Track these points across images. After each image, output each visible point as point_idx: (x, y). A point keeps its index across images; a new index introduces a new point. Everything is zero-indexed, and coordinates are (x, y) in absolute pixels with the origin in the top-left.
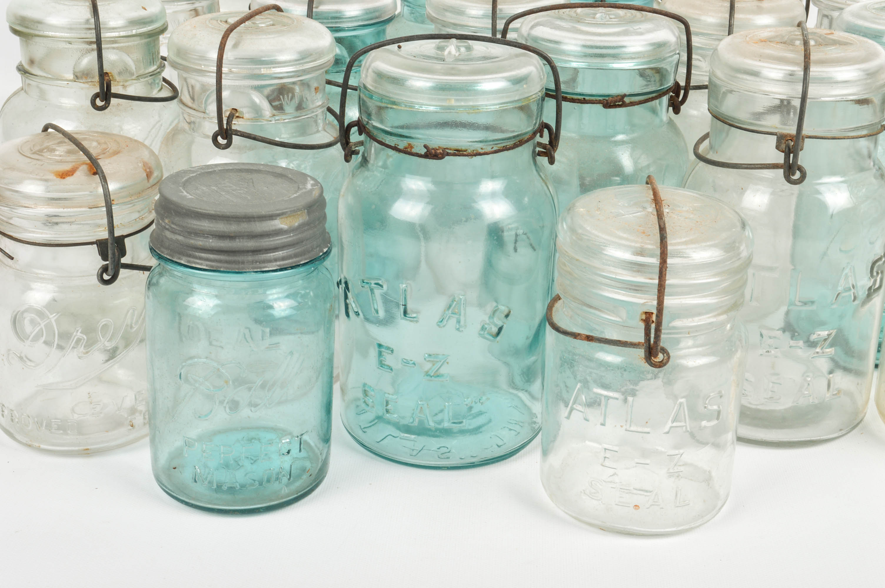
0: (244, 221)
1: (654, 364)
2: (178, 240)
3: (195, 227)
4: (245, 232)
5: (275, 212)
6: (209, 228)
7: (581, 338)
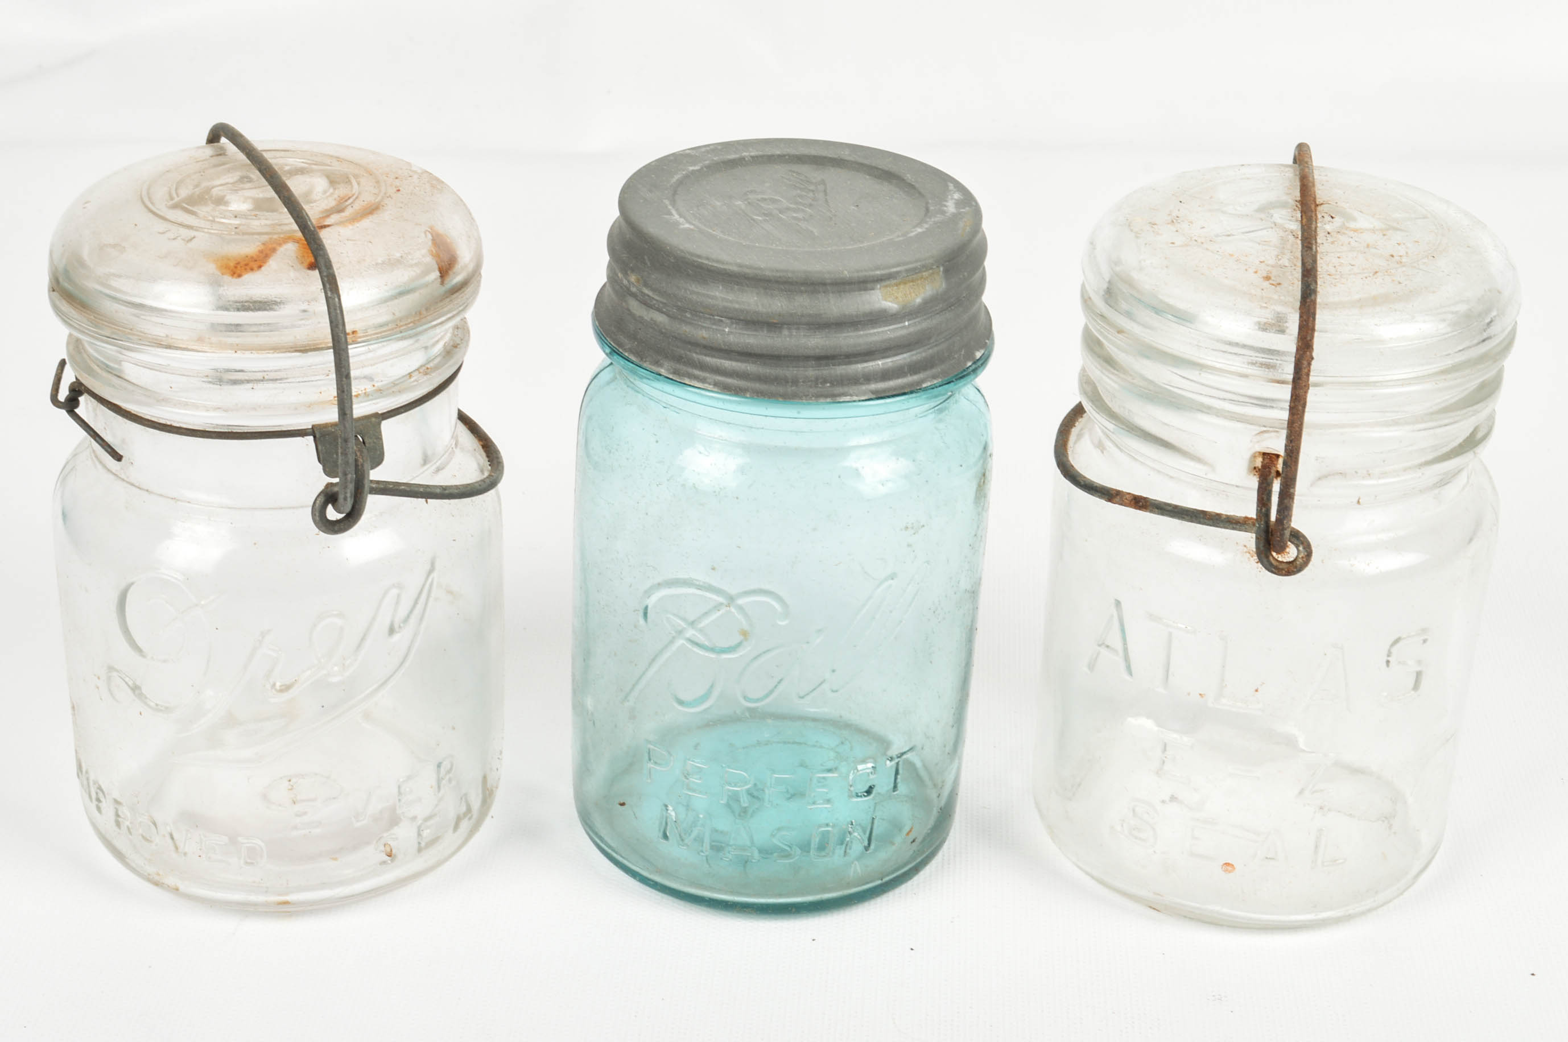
0: (802, 292)
1: (1276, 568)
2: (655, 322)
3: (694, 297)
4: (802, 316)
5: (872, 273)
6: (726, 304)
7: (1123, 501)
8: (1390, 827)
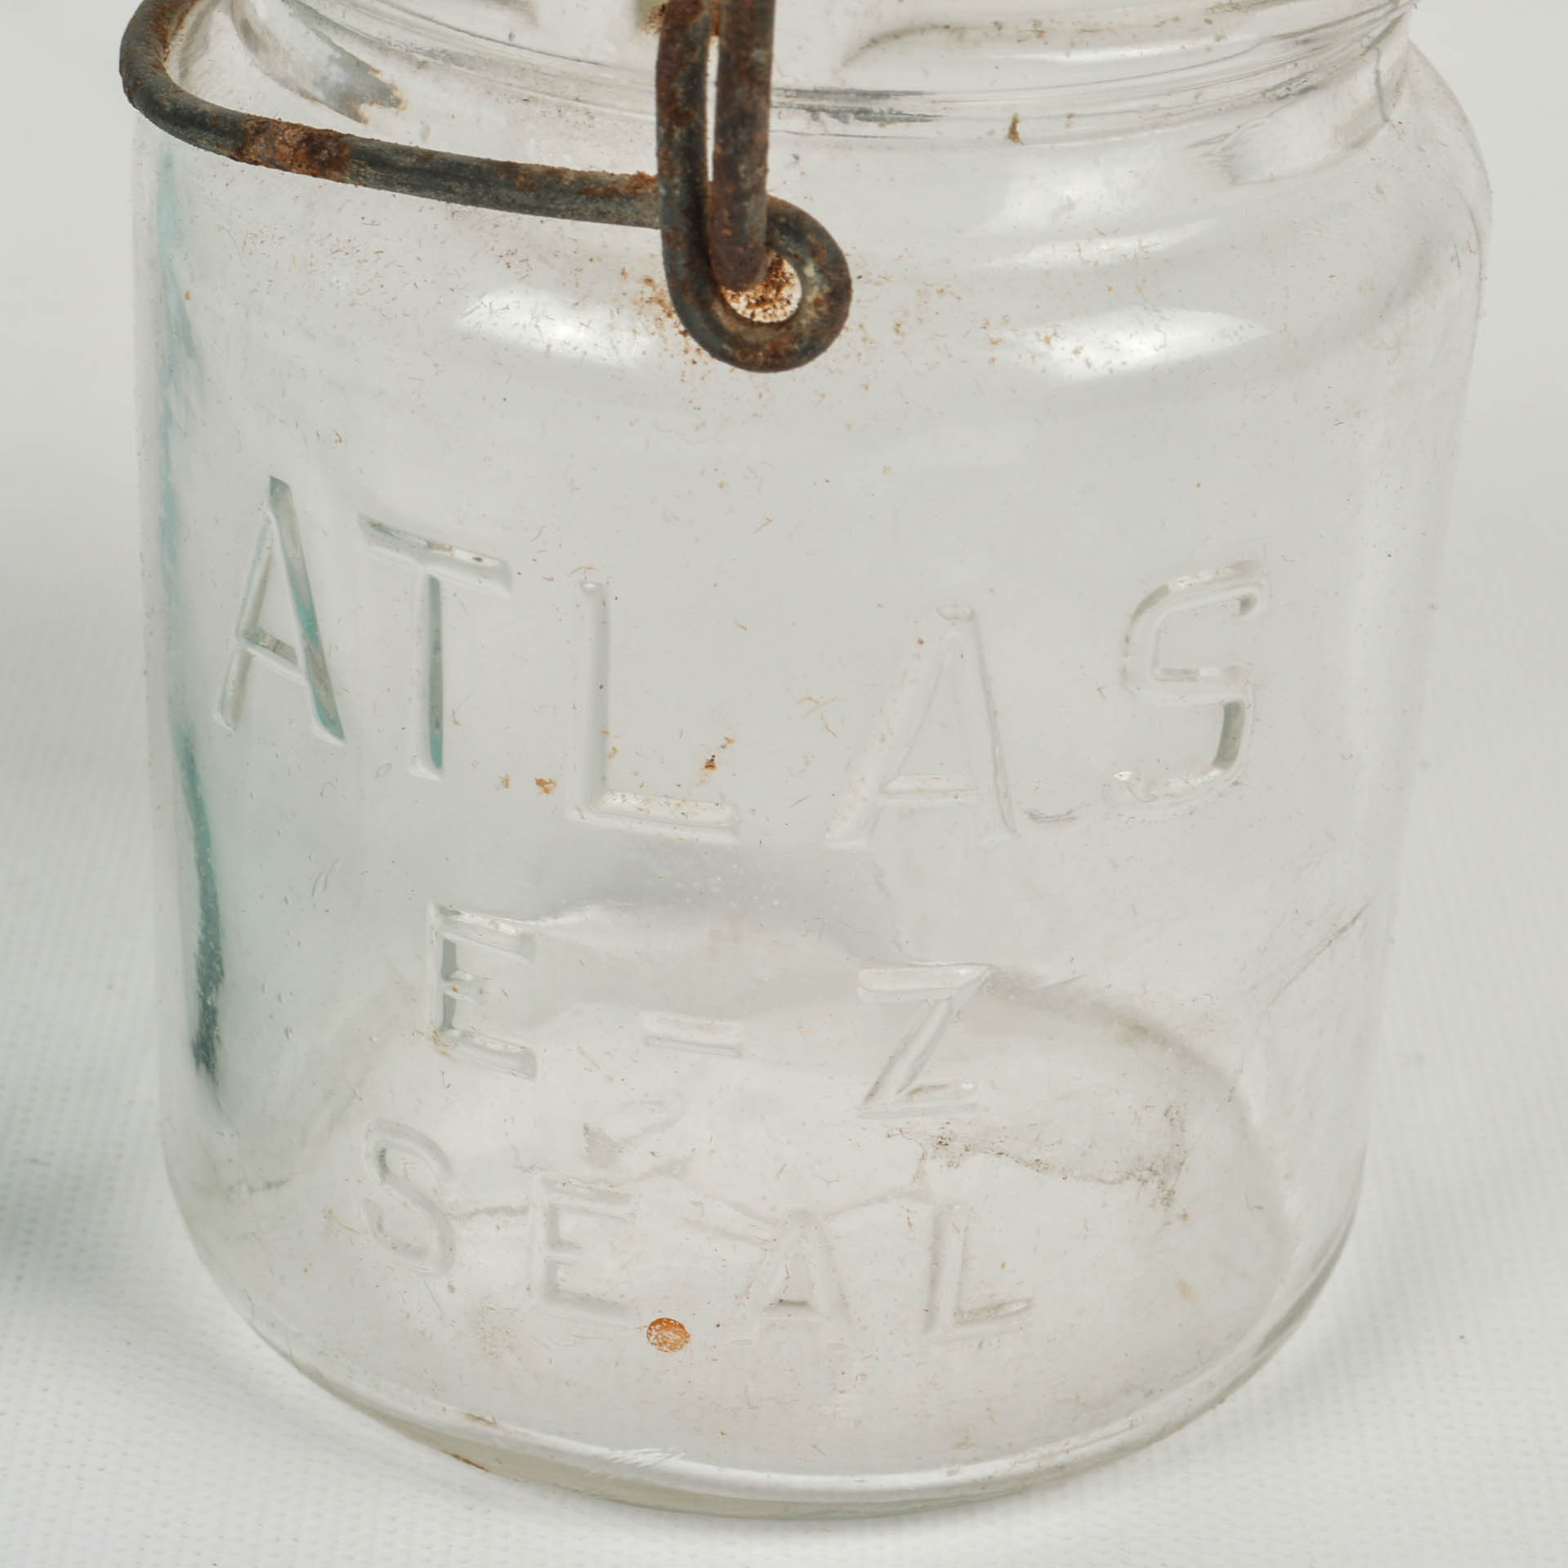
7: (275, 150)
8: (1168, 1199)
